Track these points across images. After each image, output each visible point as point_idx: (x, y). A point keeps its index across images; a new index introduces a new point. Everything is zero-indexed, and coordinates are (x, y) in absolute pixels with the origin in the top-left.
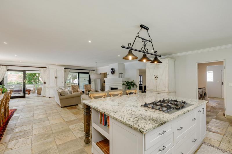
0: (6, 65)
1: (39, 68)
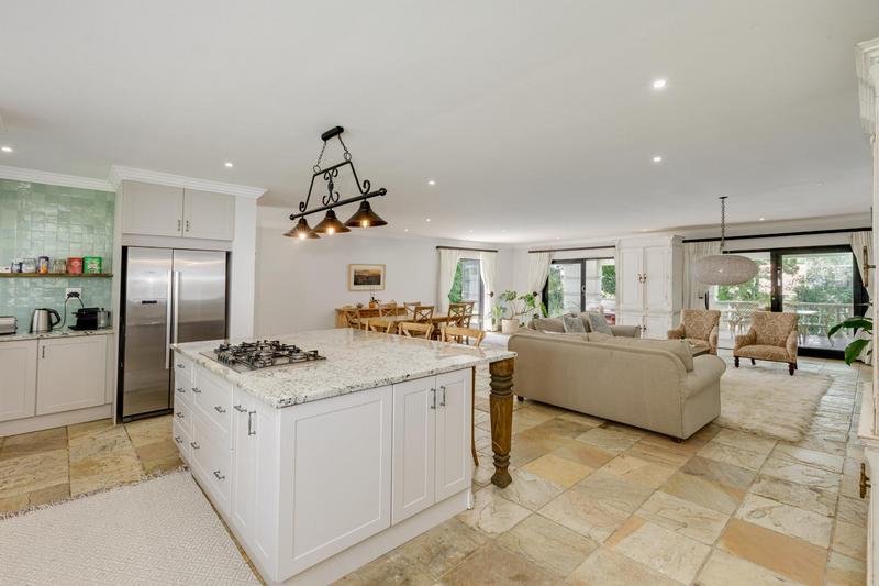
0: (549, 251)
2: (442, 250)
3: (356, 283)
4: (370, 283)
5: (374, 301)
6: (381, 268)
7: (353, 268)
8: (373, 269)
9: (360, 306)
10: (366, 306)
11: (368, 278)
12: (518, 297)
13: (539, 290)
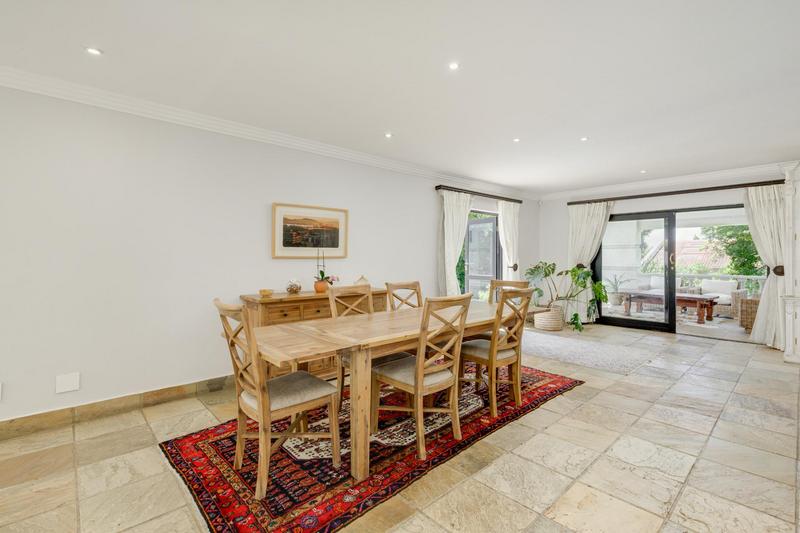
0: (604, 200)
1: (743, 190)
2: (445, 193)
3: (288, 243)
4: (317, 244)
5: (323, 278)
6: (339, 217)
7: (282, 213)
8: (321, 217)
9: (294, 290)
10: (308, 288)
11: (312, 233)
12: (557, 271)
13: (587, 262)
